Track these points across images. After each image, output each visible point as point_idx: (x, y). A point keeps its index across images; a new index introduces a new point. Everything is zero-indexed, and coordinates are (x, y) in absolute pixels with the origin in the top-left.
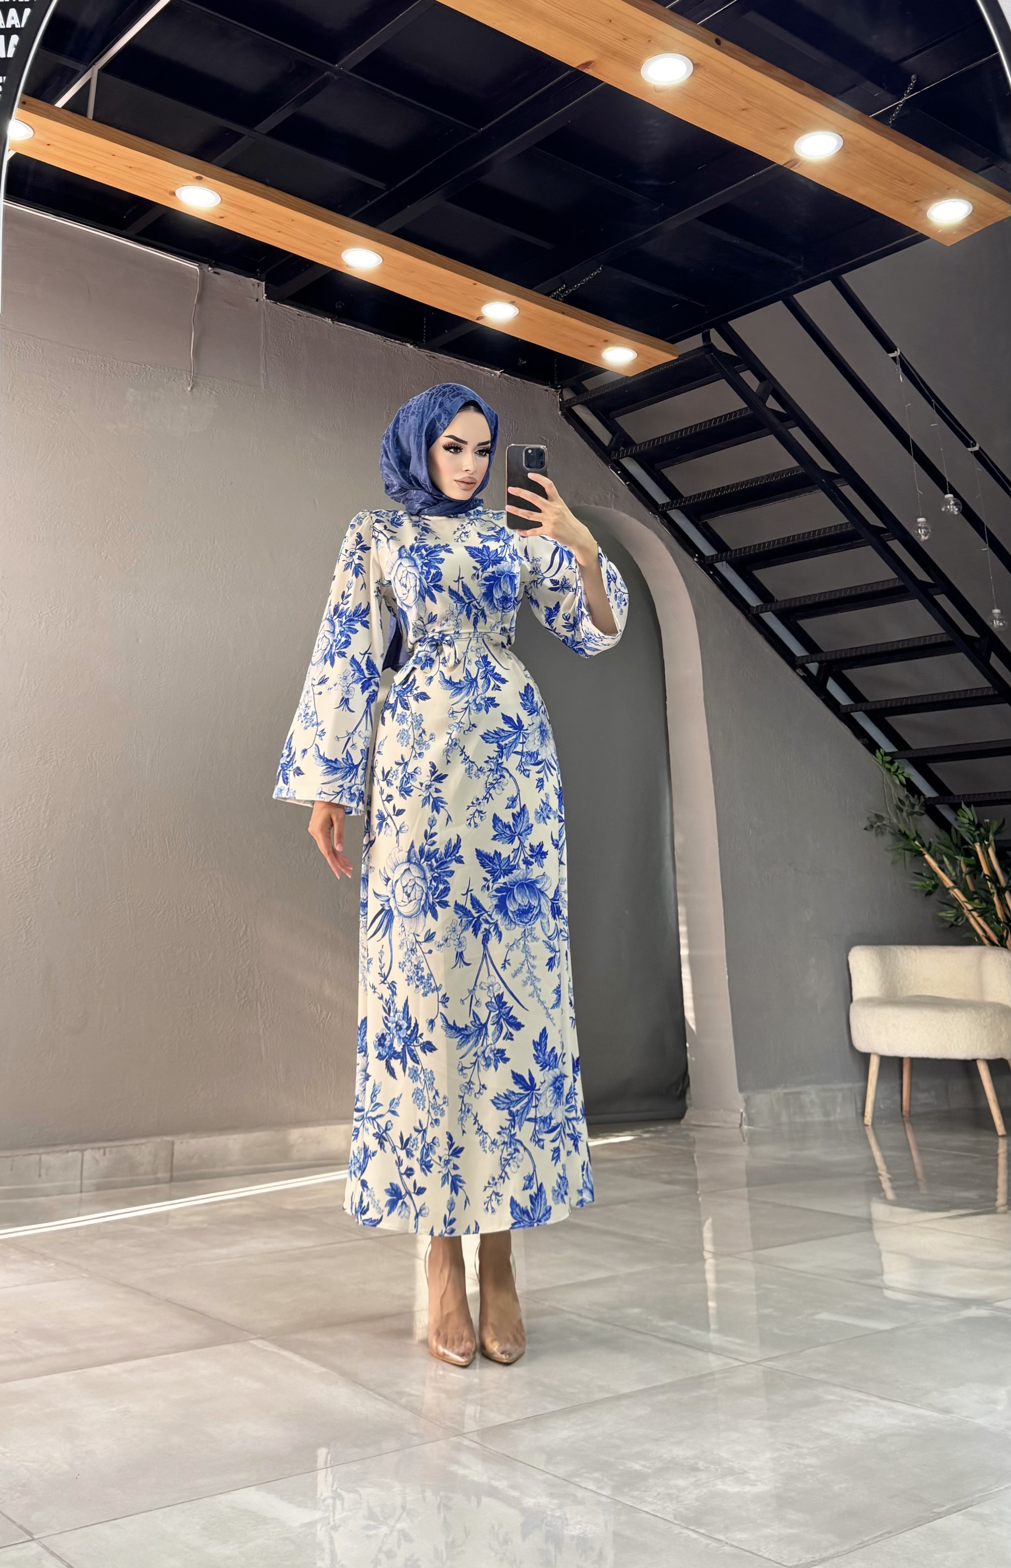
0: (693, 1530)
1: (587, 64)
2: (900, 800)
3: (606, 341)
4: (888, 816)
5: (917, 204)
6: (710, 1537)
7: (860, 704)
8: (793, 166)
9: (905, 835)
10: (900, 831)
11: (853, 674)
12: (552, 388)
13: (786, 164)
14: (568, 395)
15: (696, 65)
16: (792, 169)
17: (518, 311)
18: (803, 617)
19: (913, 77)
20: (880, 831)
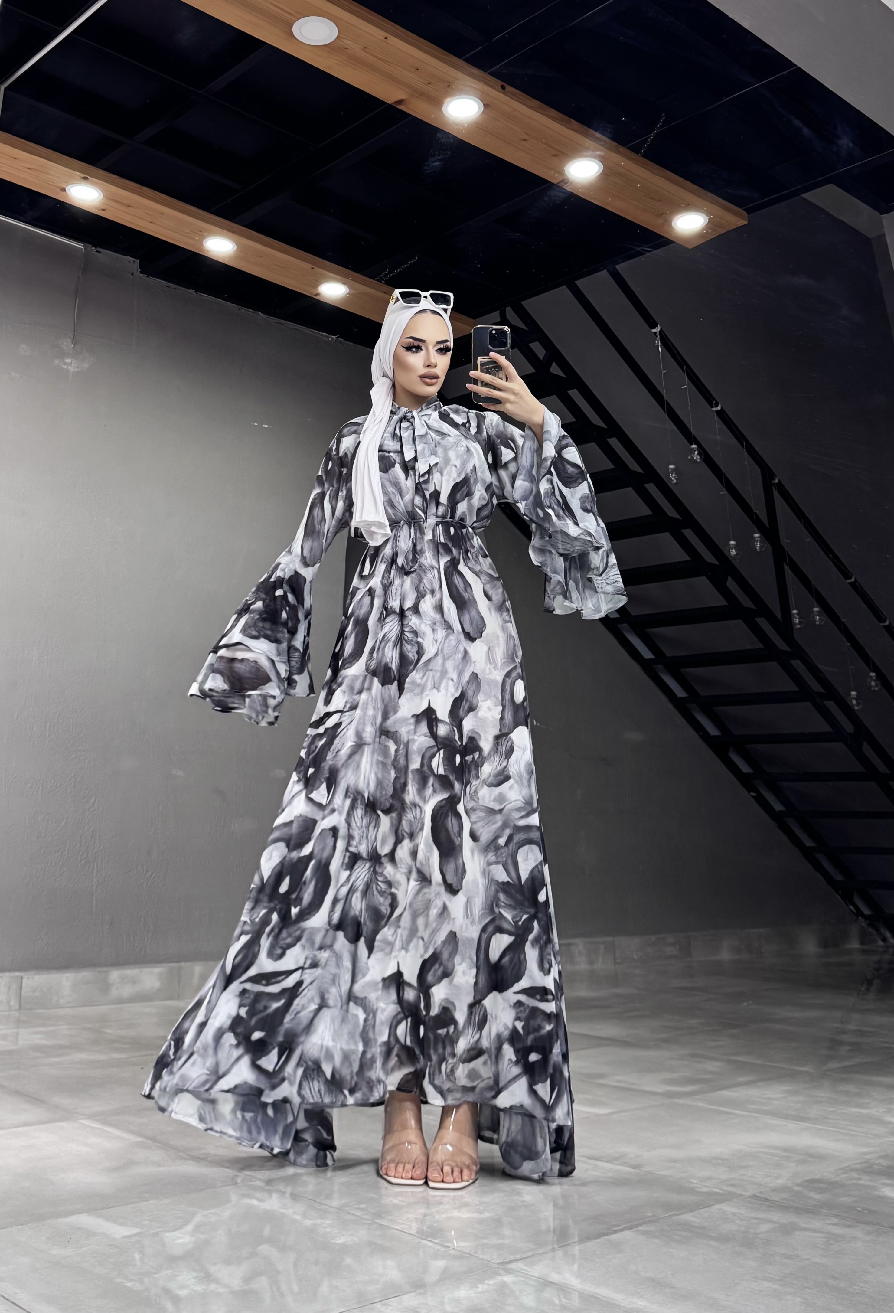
1: (400, 102)
5: (663, 216)
8: (564, 184)
13: (558, 183)
15: (486, 105)
16: (563, 187)
17: (349, 290)
19: (663, 115)
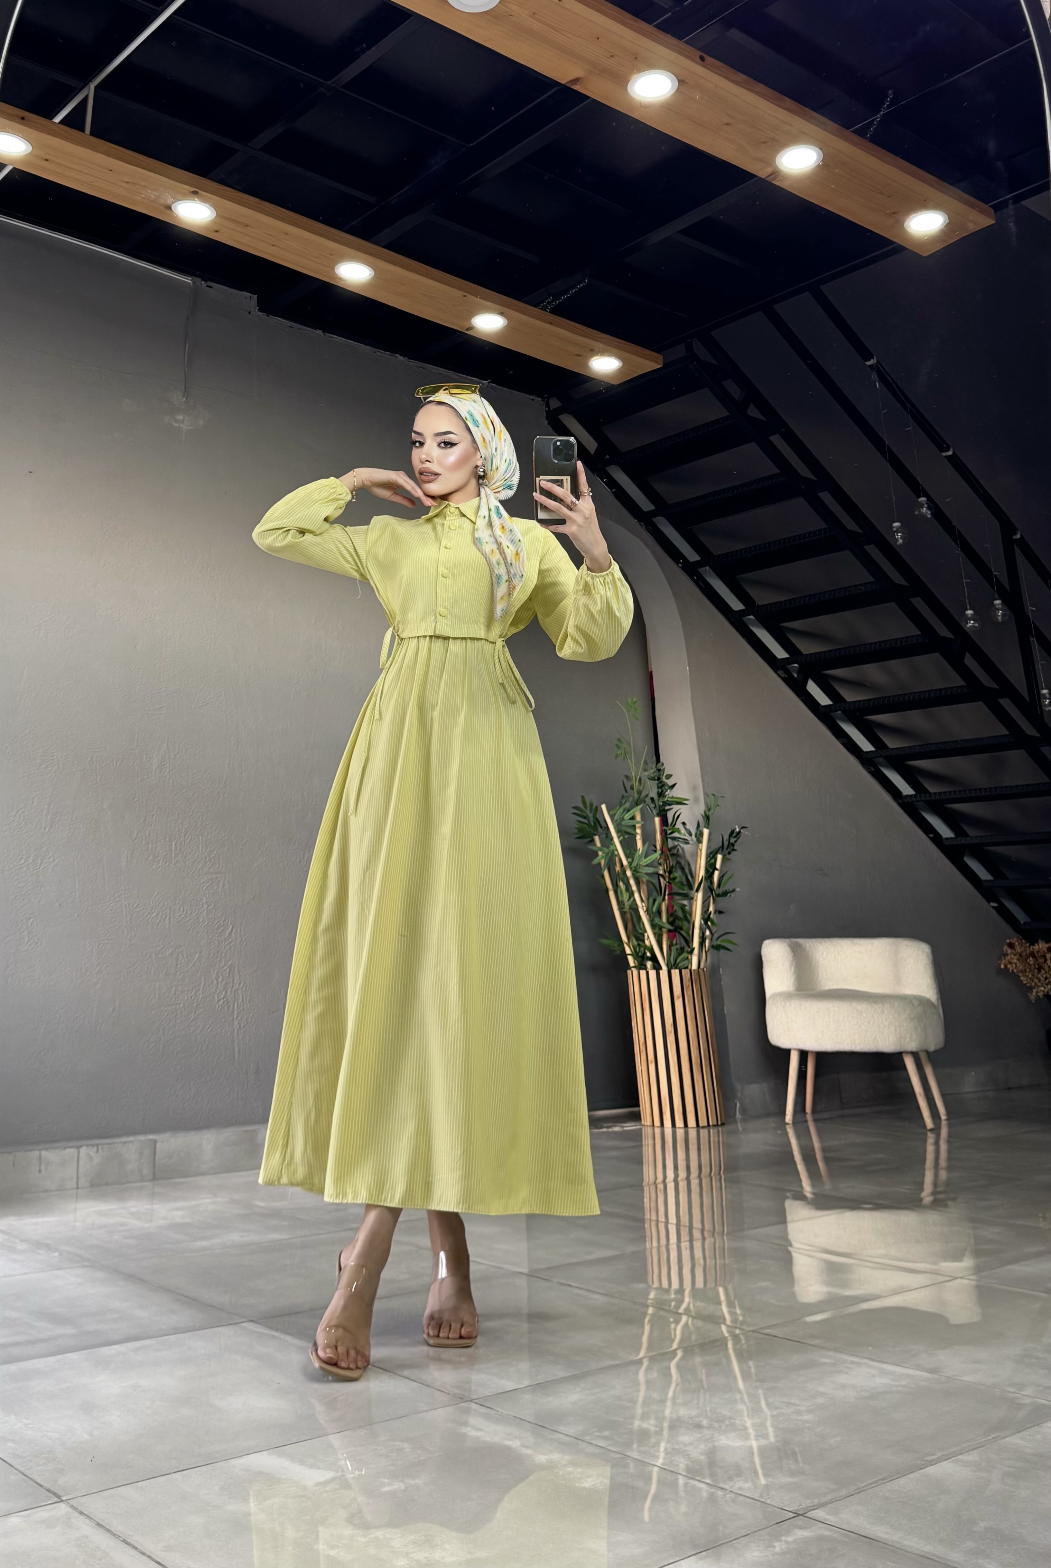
0: (699, 1481)
1: (576, 81)
3: (592, 350)
5: (894, 215)
6: (716, 1486)
7: (840, 705)
8: (774, 179)
11: (831, 675)
12: (539, 397)
13: (767, 177)
14: (555, 403)
15: (681, 82)
16: (773, 182)
17: (507, 322)
18: (783, 621)
19: (890, 92)
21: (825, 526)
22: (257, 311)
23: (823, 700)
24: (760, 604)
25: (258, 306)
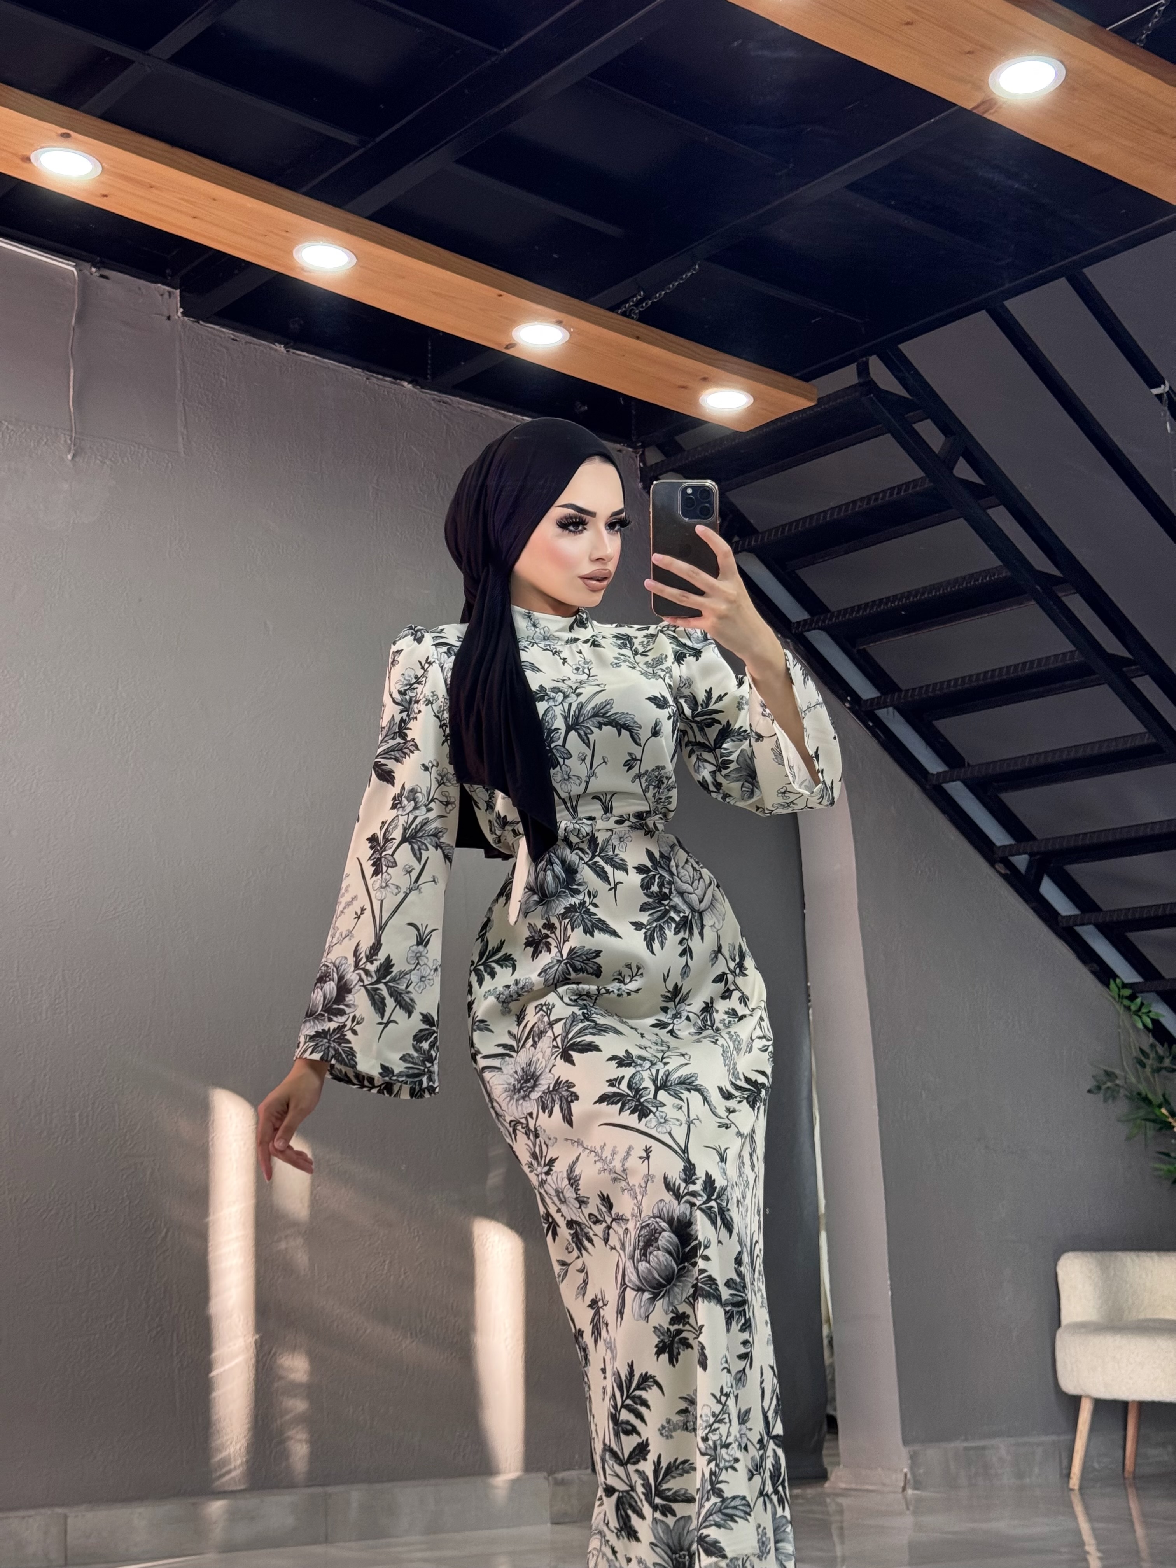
2: (1142, 1051)
3: (704, 379)
4: (1123, 1074)
7: (1087, 915)
8: (986, 111)
9: (1146, 1100)
10: (1139, 1094)
11: (1079, 871)
12: (628, 446)
13: (975, 108)
14: (653, 457)
16: (985, 115)
17: (568, 335)
18: (1006, 789)
20: (1111, 1095)
21: (1074, 649)
22: (180, 314)
23: (1064, 906)
24: (971, 763)
25: (181, 307)
